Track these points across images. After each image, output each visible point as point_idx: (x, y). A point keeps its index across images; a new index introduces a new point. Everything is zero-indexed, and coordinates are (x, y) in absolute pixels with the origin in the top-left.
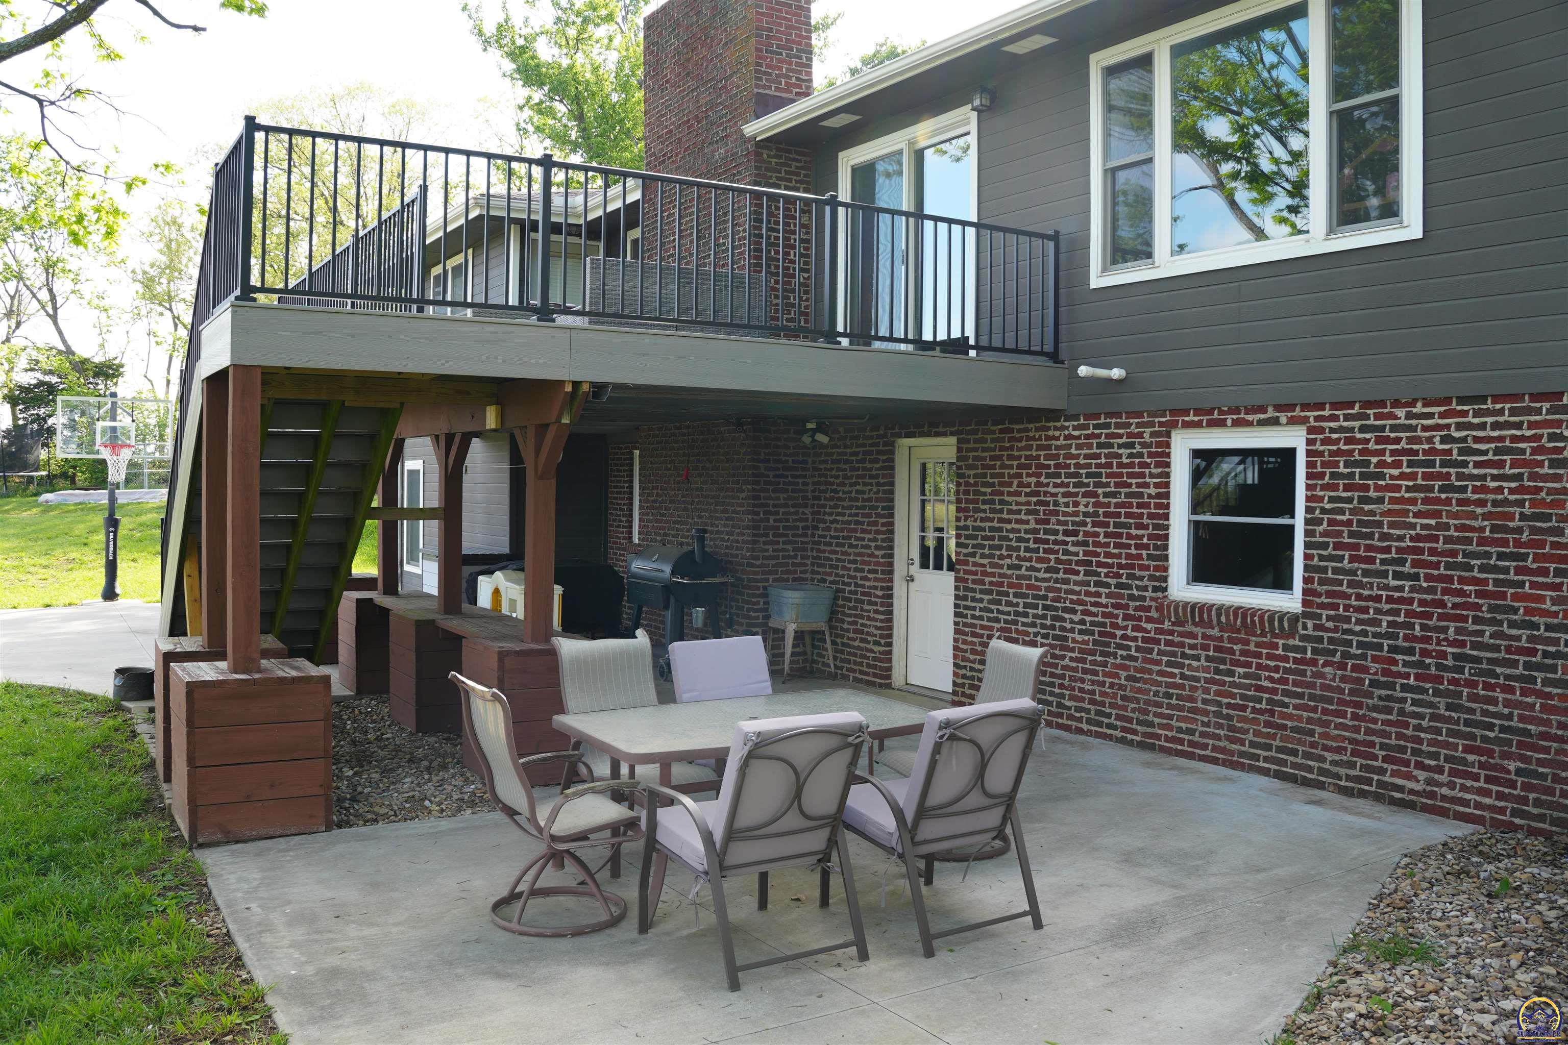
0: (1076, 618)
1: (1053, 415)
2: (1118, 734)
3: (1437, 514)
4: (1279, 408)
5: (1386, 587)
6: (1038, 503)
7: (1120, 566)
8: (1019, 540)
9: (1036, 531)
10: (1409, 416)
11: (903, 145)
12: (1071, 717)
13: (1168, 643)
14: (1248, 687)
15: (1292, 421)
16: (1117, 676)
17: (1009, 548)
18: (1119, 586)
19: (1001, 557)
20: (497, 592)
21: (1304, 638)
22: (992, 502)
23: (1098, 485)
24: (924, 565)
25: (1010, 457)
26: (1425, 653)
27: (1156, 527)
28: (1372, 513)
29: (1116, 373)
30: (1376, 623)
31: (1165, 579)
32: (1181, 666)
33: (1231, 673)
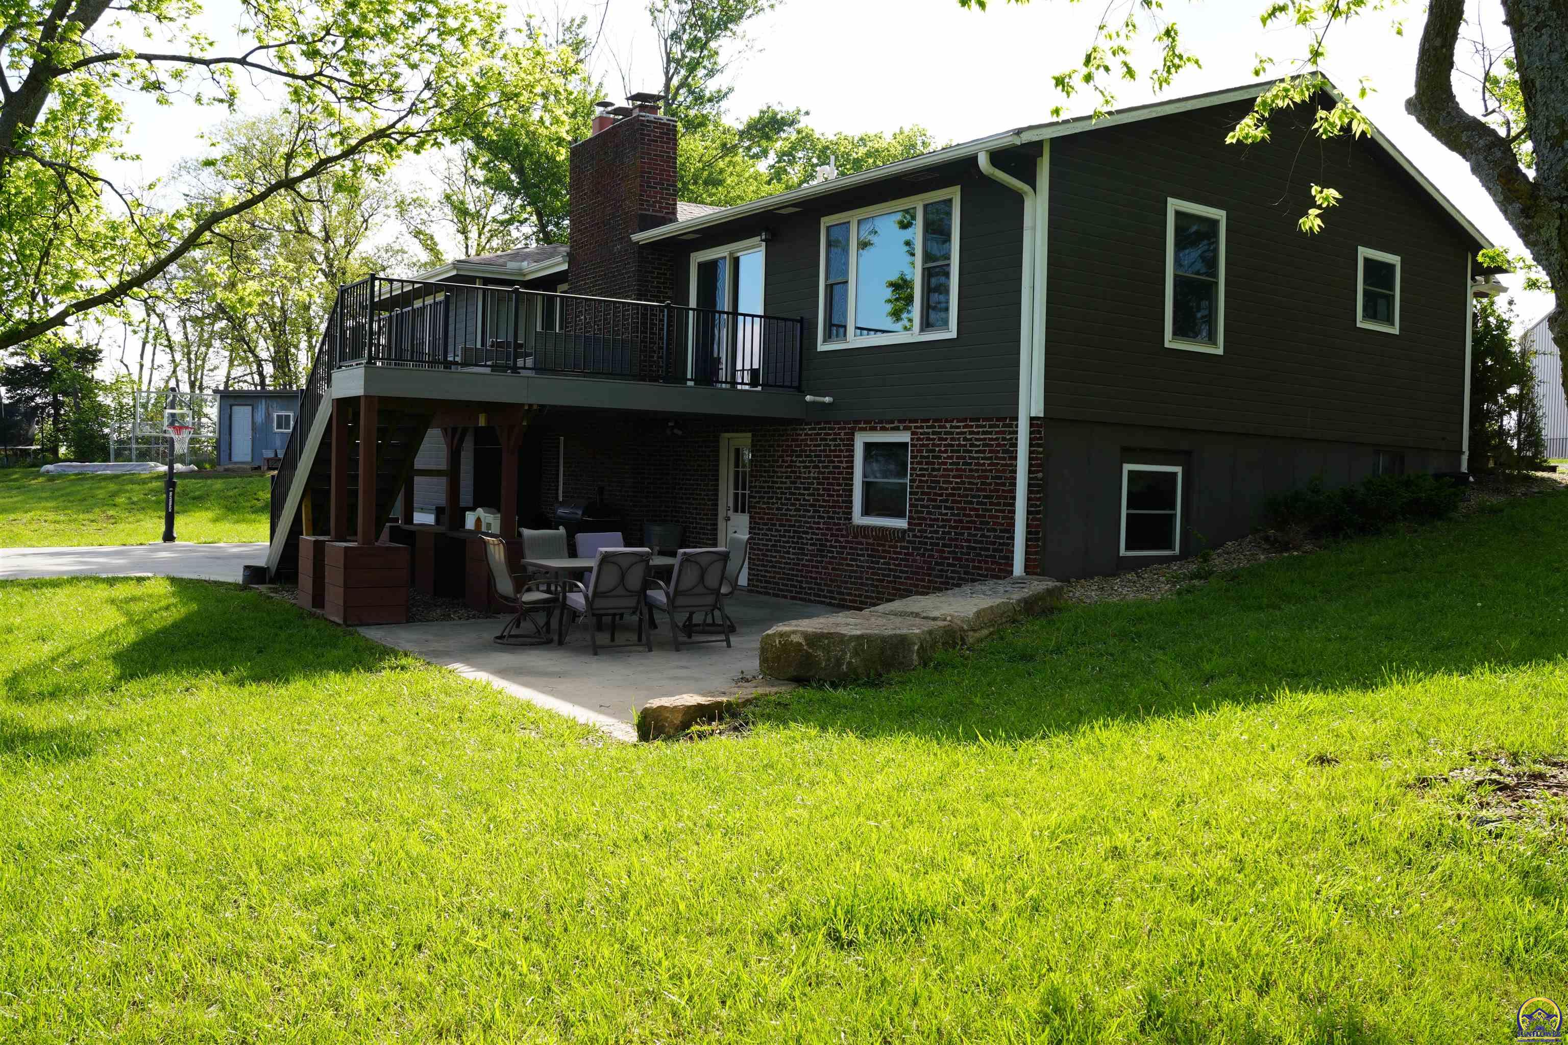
0: (809, 537)
1: (799, 422)
2: (828, 600)
3: (960, 477)
4: (900, 421)
5: (941, 514)
6: (791, 472)
7: (830, 507)
8: (782, 493)
9: (790, 488)
10: (952, 427)
11: (726, 254)
12: (806, 593)
13: (851, 548)
14: (885, 569)
15: (906, 428)
16: (827, 568)
17: (777, 498)
18: (829, 518)
19: (773, 504)
20: (478, 520)
21: (909, 542)
22: (768, 471)
23: (820, 462)
24: (736, 510)
25: (779, 446)
26: (956, 546)
27: (846, 485)
28: (936, 476)
29: (827, 399)
30: (937, 532)
31: (851, 513)
32: (855, 560)
33: (878, 563)
